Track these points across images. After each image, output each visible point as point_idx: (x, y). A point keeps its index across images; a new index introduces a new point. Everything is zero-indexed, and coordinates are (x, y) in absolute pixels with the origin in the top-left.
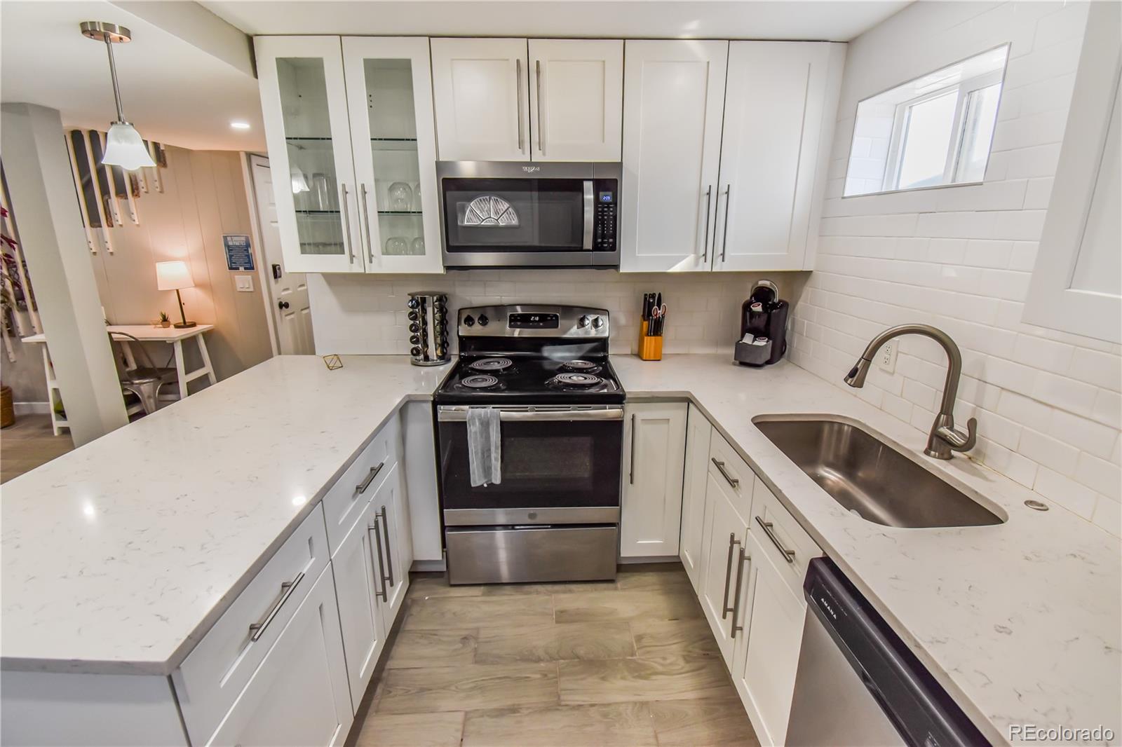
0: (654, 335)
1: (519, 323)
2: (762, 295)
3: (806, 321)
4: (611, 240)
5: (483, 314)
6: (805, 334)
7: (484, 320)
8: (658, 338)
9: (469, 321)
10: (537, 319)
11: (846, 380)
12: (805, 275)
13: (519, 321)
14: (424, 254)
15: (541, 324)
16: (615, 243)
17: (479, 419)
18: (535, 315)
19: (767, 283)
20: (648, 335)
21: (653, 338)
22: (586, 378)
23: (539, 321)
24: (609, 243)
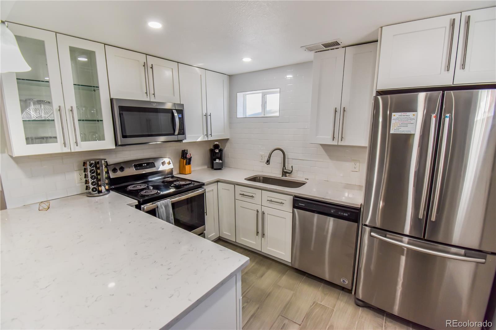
0: (188, 164)
1: (138, 168)
2: (216, 147)
3: (230, 154)
4: (183, 131)
5: (121, 166)
6: (230, 157)
7: (122, 169)
8: (190, 165)
9: (115, 170)
10: (145, 165)
11: (266, 163)
12: (227, 140)
13: (138, 167)
14: (104, 140)
15: (148, 167)
16: (184, 132)
17: (164, 205)
18: (144, 163)
19: (217, 143)
20: (186, 165)
21: (188, 165)
22: (186, 182)
23: (147, 165)
24: (182, 132)
